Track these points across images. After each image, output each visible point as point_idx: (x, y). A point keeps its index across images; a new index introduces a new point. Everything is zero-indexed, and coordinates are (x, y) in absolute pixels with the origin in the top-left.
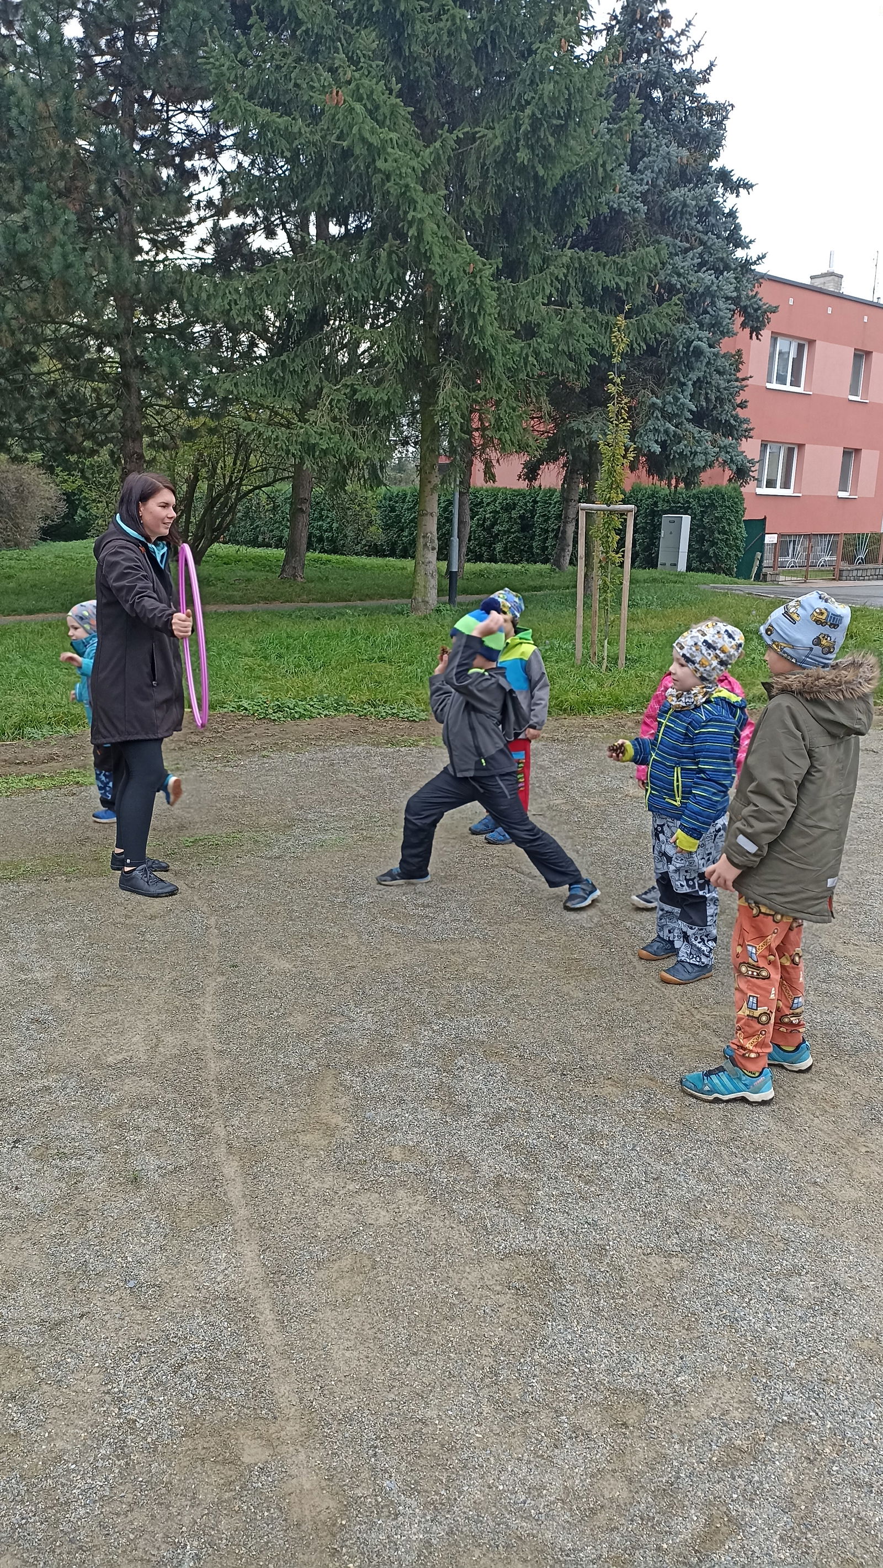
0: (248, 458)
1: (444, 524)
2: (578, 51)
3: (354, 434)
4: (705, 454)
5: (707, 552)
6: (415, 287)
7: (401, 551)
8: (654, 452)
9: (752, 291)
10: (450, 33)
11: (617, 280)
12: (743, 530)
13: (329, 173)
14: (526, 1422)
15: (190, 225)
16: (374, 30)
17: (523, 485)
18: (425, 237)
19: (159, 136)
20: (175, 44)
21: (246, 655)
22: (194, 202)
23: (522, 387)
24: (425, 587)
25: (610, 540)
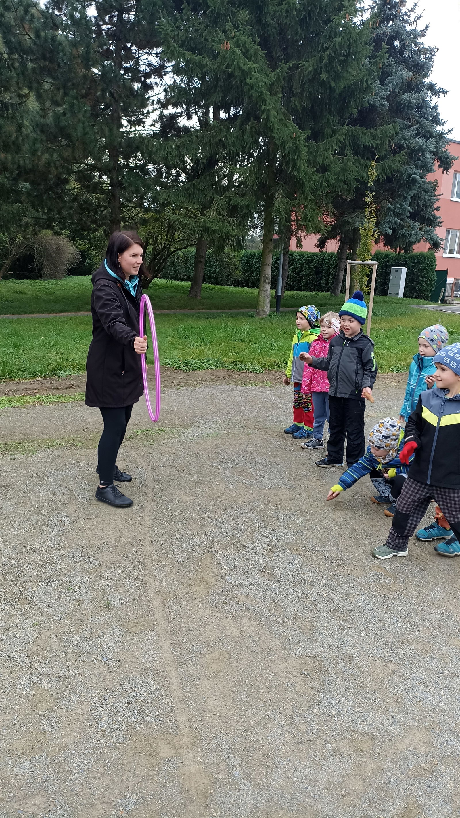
0: (174, 234)
1: (275, 270)
2: (355, 20)
3: (229, 222)
4: (416, 235)
5: (415, 287)
6: (264, 145)
7: (251, 284)
8: (389, 234)
9: (444, 148)
10: (287, 11)
11: (372, 142)
12: (435, 276)
13: (221, 85)
14: (309, 745)
15: (148, 113)
16: (247, 10)
17: (317, 250)
18: (270, 119)
19: (134, 67)
20: (143, 18)
21: (170, 336)
22: (151, 100)
23: (319, 198)
24: (264, 303)
25: (363, 280)
